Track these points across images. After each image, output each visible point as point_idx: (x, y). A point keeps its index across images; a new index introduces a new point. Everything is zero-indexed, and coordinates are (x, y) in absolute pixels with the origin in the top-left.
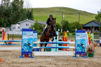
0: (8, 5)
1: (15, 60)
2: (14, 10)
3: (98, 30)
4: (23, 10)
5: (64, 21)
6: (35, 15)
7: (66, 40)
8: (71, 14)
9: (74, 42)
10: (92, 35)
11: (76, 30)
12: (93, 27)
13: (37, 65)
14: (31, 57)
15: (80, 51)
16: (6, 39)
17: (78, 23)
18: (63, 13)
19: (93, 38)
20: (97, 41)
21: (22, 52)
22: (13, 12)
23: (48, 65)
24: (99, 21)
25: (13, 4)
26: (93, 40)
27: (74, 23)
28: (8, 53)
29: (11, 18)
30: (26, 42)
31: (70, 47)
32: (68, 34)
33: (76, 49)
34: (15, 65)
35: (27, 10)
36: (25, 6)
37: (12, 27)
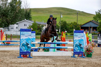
0: (6, 5)
1: (14, 60)
2: (12, 10)
3: (96, 30)
4: (21, 11)
5: (62, 21)
6: (33, 15)
7: (64, 41)
8: (69, 14)
9: (72, 43)
10: (90, 35)
11: (74, 30)
12: (91, 27)
13: (35, 65)
14: (30, 57)
15: (79, 51)
16: (4, 39)
17: (76, 23)
18: (61, 13)
19: (91, 38)
20: (95, 41)
21: (20, 52)
22: (11, 12)
23: (47, 65)
24: (97, 22)
25: (11, 4)
26: (92, 40)
27: (72, 23)
28: (6, 53)
29: (9, 18)
30: (24, 42)
31: (68, 47)
32: (66, 34)
33: (74, 50)
34: (13, 65)
35: (25, 11)
36: (23, 6)
37: (10, 28)
